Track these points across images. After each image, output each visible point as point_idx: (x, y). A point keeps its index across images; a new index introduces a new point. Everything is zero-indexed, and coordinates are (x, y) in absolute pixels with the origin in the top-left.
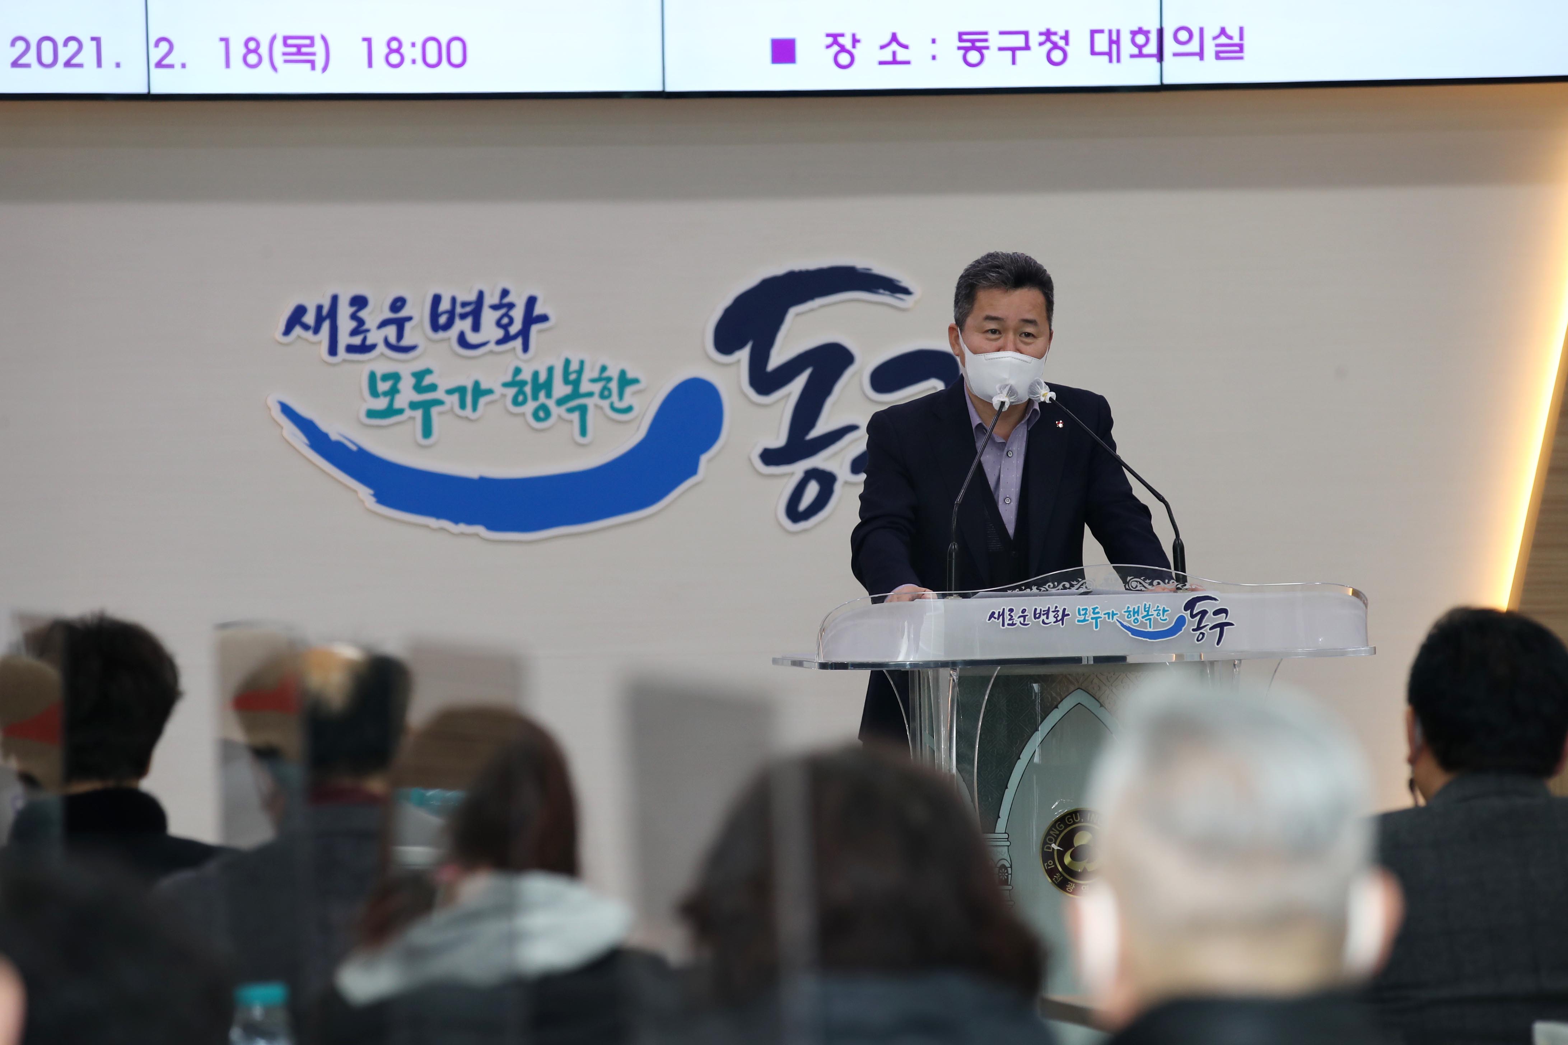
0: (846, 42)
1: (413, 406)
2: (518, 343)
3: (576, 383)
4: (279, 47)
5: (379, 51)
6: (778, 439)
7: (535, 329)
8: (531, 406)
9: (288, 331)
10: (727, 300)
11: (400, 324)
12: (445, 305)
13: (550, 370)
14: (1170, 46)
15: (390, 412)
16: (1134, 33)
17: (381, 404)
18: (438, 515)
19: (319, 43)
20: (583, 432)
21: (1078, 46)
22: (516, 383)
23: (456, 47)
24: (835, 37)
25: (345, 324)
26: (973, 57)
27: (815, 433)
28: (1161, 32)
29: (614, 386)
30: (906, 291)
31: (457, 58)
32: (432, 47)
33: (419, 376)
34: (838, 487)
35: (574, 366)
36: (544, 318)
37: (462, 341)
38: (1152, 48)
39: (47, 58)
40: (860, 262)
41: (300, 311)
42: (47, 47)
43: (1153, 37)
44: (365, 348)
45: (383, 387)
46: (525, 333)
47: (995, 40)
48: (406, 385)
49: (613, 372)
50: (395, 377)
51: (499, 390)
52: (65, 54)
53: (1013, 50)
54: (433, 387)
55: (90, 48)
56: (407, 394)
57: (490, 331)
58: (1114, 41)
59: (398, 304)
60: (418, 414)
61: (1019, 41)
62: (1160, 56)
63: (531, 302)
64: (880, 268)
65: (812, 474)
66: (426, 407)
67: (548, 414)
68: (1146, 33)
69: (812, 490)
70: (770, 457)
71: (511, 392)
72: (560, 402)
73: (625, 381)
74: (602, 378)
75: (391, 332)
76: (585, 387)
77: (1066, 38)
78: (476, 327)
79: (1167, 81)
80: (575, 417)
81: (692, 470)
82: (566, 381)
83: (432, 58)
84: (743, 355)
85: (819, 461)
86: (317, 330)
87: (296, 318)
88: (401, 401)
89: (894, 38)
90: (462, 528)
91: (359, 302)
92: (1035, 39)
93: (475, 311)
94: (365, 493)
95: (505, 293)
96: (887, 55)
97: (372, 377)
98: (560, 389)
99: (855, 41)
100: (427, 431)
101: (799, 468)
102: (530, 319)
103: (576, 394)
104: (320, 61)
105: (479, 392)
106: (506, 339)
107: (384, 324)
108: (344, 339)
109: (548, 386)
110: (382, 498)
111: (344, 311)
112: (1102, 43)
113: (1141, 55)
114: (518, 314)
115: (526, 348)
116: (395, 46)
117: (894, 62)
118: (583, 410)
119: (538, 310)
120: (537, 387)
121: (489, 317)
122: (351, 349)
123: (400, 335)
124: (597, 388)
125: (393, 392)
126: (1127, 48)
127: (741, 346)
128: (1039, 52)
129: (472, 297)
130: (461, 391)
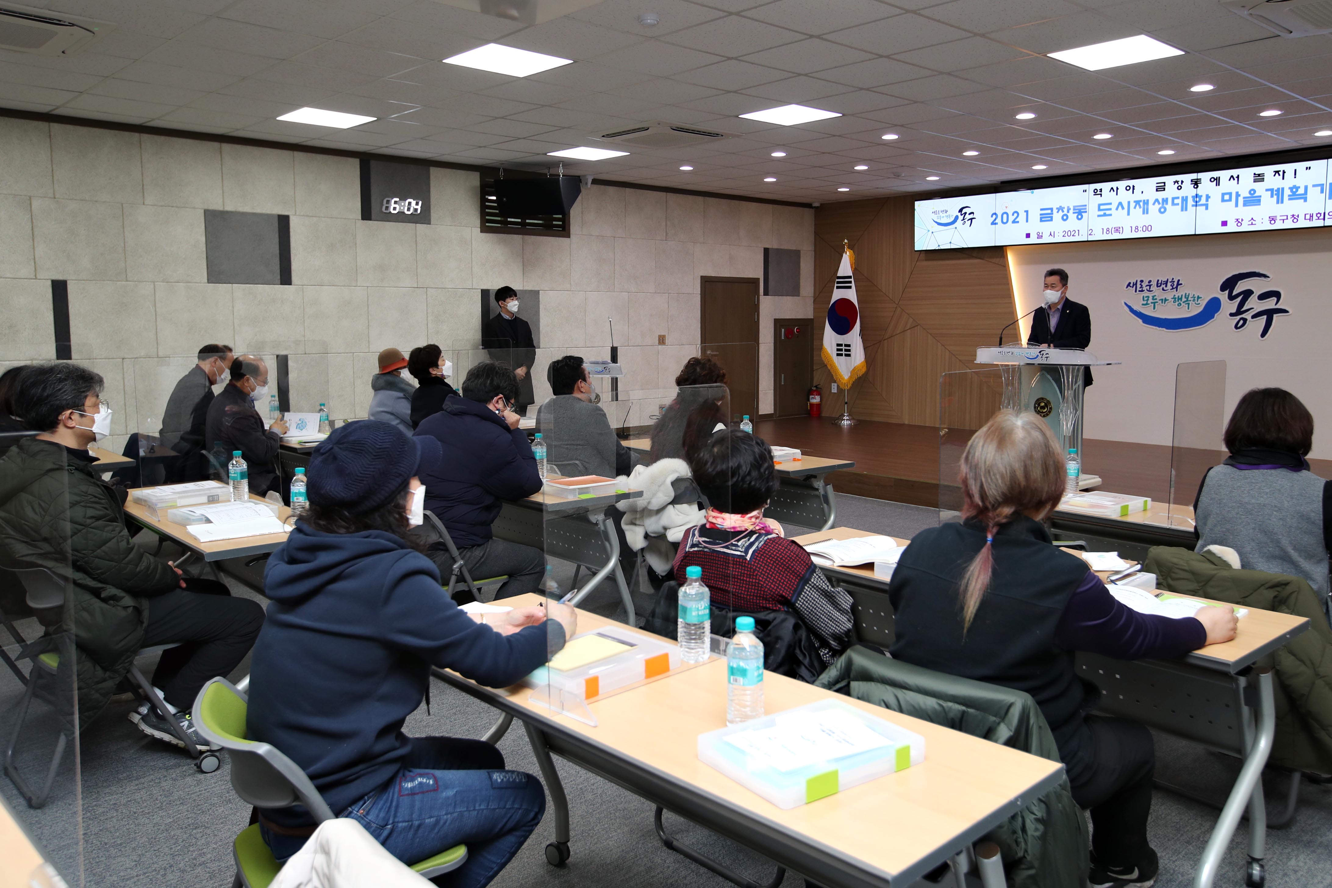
0: (1240, 220)
1: (1152, 303)
2: (1175, 290)
3: (1188, 298)
4: (1113, 229)
5: (1134, 229)
6: (1234, 311)
7: (1179, 287)
8: (1177, 303)
9: (1127, 287)
10: (1224, 280)
11: (1150, 286)
12: (1160, 282)
13: (1182, 296)
14: (1327, 216)
15: (1147, 304)
16: (1317, 214)
17: (1145, 302)
18: (1155, 326)
19: (1121, 229)
20: (1188, 309)
21: (1301, 218)
22: (1174, 298)
23: (1150, 227)
24: (1237, 220)
25: (1139, 286)
26: (1273, 222)
27: (1243, 310)
28: (1324, 213)
29: (1196, 299)
30: (1268, 277)
31: (1149, 229)
32: (1144, 228)
33: (1153, 297)
34: (1248, 322)
35: (1187, 294)
36: (1181, 284)
37: (1163, 289)
38: (1322, 217)
39: (1069, 235)
40: (1257, 271)
41: (1130, 283)
42: (1069, 232)
43: (1322, 215)
44: (1142, 291)
45: (1145, 299)
46: (1177, 288)
47: (1279, 218)
48: (1151, 298)
49: (1196, 296)
50: (1148, 297)
51: (1170, 300)
52: (1072, 234)
53: (1283, 220)
54: (1156, 299)
55: (1077, 232)
56: (1150, 300)
57: (1169, 287)
58: (1311, 216)
59: (1150, 282)
60: (1153, 305)
61: (1285, 218)
62: (1324, 219)
63: (1179, 281)
64: (1262, 272)
65: (1241, 319)
66: (1154, 303)
67: (1181, 305)
68: (1321, 214)
69: (1241, 322)
70: (1231, 315)
71: (1173, 300)
72: (1183, 302)
73: (1198, 298)
74: (1194, 297)
75: (1148, 287)
76: (1189, 299)
77: (1298, 216)
78: (1166, 286)
79: (1325, 225)
80: (1187, 305)
81: (1213, 317)
82: (1185, 298)
83: (1144, 230)
84: (1227, 292)
85: (1243, 316)
86: (1133, 287)
87: (1129, 285)
88: (1149, 302)
89: (1252, 219)
90: (1161, 329)
91: (1142, 281)
92: (1289, 217)
93: (1166, 283)
94: (1140, 321)
95: (1173, 279)
96: (1250, 223)
97: (1143, 297)
98: (1184, 299)
99: (1242, 220)
100: (1154, 308)
101: (1238, 317)
102: (1178, 284)
103: (1187, 300)
104: (1121, 232)
105: (1166, 300)
106: (1173, 289)
107: (1147, 286)
108: (1138, 289)
109: (1181, 299)
110: (1144, 322)
111: (1139, 283)
112: (1308, 217)
113: (1319, 219)
114: (1175, 283)
115: (1177, 291)
116: (1137, 228)
117: (1252, 224)
118: (1189, 304)
119: (1180, 282)
120: (1179, 299)
121: (1169, 284)
122: (1139, 291)
123: (1150, 288)
124: (1192, 299)
125: (1148, 300)
126: (1315, 217)
127: (1226, 290)
128: (1290, 220)
129: (1166, 280)
130: (1162, 300)
